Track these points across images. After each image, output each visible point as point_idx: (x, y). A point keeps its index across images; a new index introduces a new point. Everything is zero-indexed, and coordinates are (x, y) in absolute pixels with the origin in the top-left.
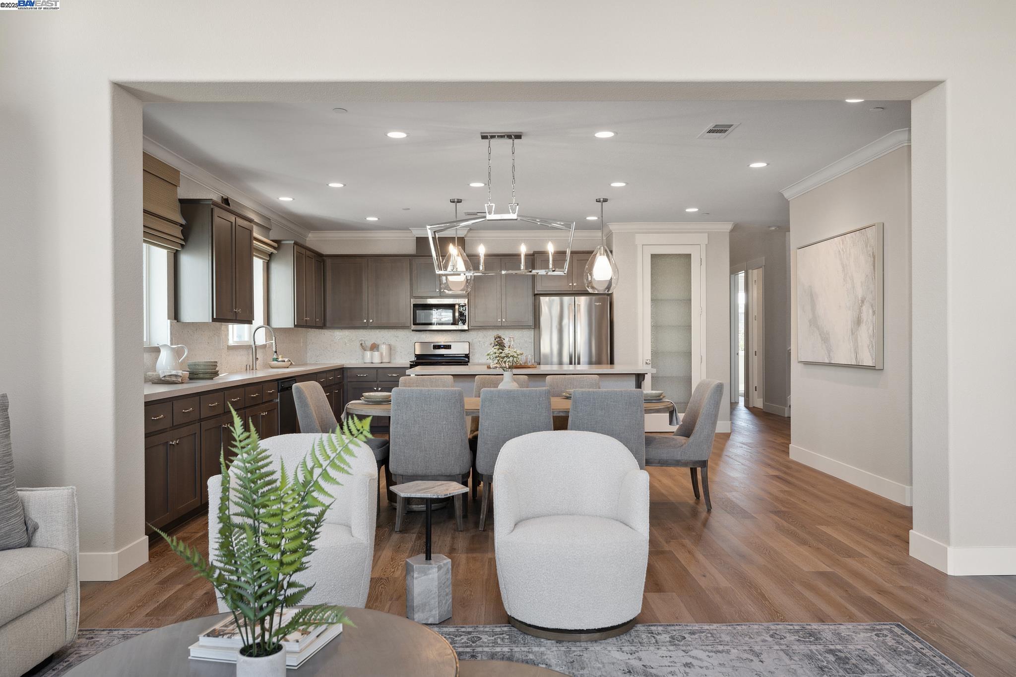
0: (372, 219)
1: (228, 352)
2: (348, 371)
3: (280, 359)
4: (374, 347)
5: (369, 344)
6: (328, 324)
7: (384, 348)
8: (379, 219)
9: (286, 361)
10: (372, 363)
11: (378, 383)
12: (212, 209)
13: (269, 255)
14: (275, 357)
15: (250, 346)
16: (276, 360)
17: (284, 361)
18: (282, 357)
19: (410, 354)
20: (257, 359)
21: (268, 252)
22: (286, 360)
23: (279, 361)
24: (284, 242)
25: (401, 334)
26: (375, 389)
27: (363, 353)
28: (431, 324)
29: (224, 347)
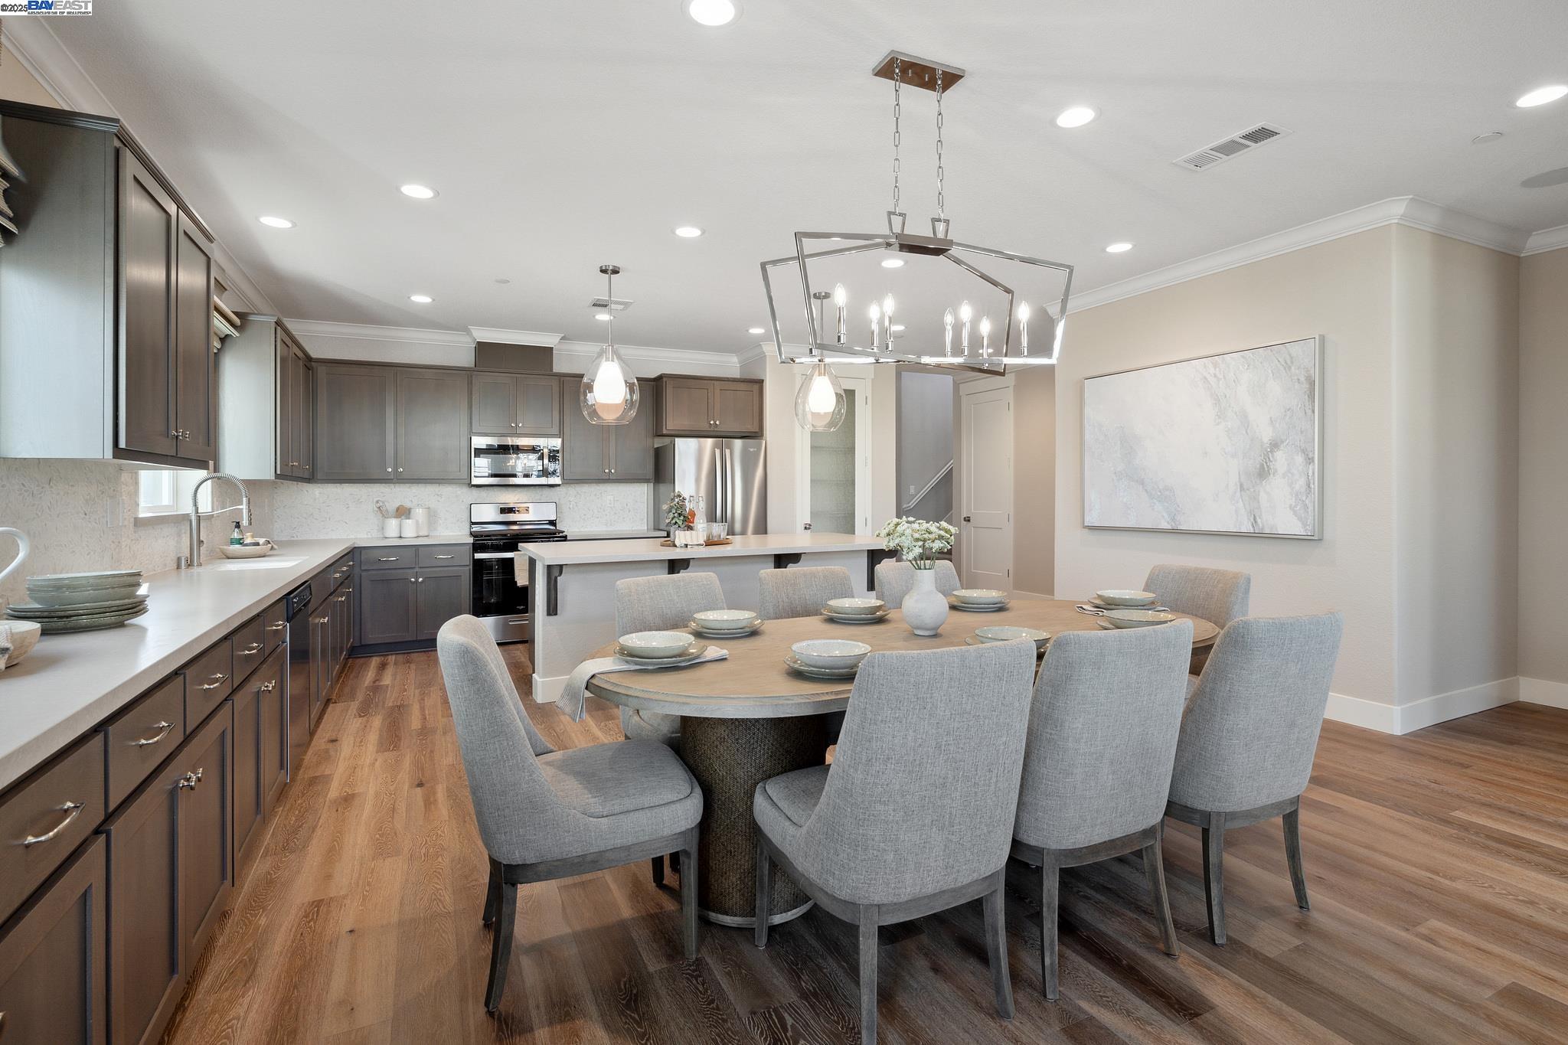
0: (421, 299)
1: (135, 532)
2: (363, 552)
3: (248, 541)
4: (403, 512)
5: (391, 506)
6: (319, 476)
7: (419, 513)
8: (434, 300)
9: (261, 543)
10: (401, 537)
11: (417, 570)
12: (117, 151)
13: (220, 338)
14: (236, 535)
15: (185, 517)
16: (240, 542)
17: (257, 544)
18: (253, 537)
19: (462, 522)
20: (200, 542)
21: (219, 333)
22: (262, 541)
23: (246, 545)
24: (252, 318)
25: (448, 490)
26: (413, 580)
27: (383, 523)
28: (514, 476)
29: (126, 523)
